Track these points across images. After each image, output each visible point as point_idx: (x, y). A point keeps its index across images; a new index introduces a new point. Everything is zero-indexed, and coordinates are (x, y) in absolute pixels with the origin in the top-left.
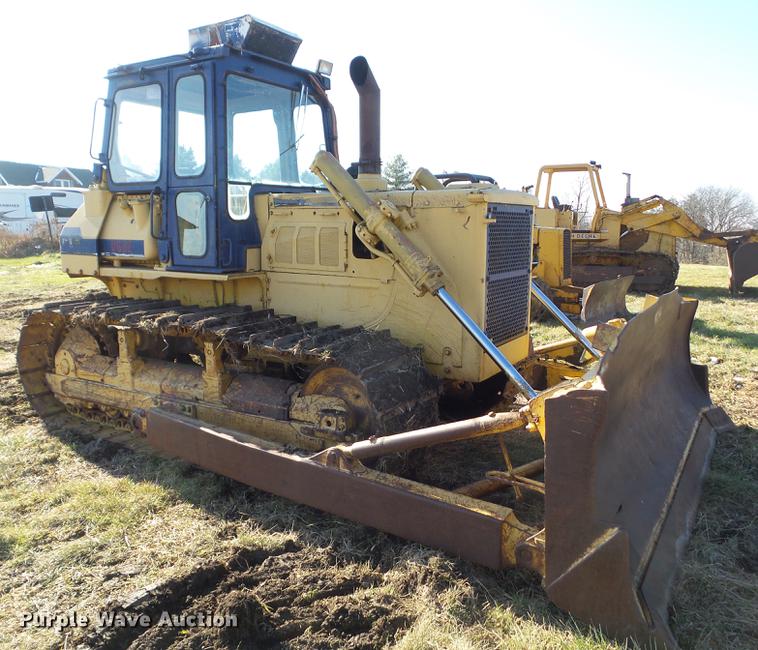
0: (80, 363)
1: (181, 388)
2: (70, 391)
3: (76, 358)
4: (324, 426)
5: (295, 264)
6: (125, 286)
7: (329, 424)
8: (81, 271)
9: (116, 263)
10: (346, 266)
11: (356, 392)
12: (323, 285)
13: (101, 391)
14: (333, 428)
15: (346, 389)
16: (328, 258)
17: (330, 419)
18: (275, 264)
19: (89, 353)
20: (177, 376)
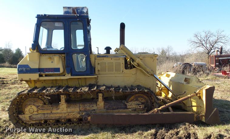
0: (39, 108)
1: (88, 108)
2: (34, 118)
3: (37, 107)
4: (139, 107)
5: (107, 72)
6: (36, 83)
7: (140, 107)
8: (22, 79)
9: (44, 75)
10: (123, 71)
11: (142, 99)
12: (116, 76)
13: (52, 115)
14: (142, 107)
15: (139, 99)
16: (118, 70)
17: (140, 106)
18: (100, 72)
19: (41, 105)
20: (84, 105)
